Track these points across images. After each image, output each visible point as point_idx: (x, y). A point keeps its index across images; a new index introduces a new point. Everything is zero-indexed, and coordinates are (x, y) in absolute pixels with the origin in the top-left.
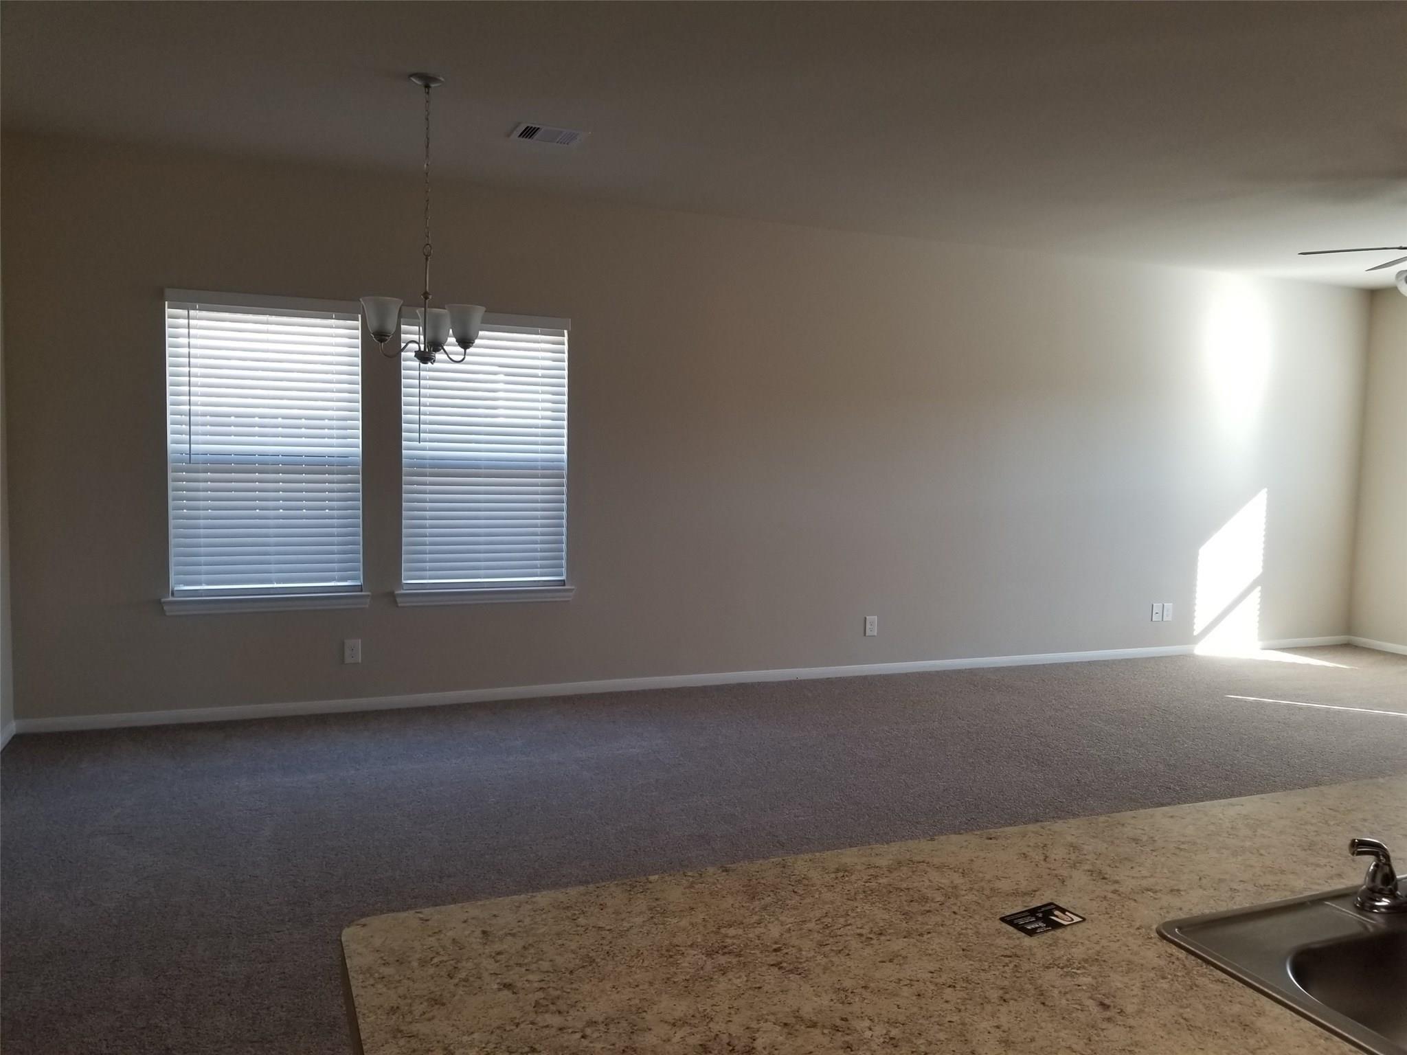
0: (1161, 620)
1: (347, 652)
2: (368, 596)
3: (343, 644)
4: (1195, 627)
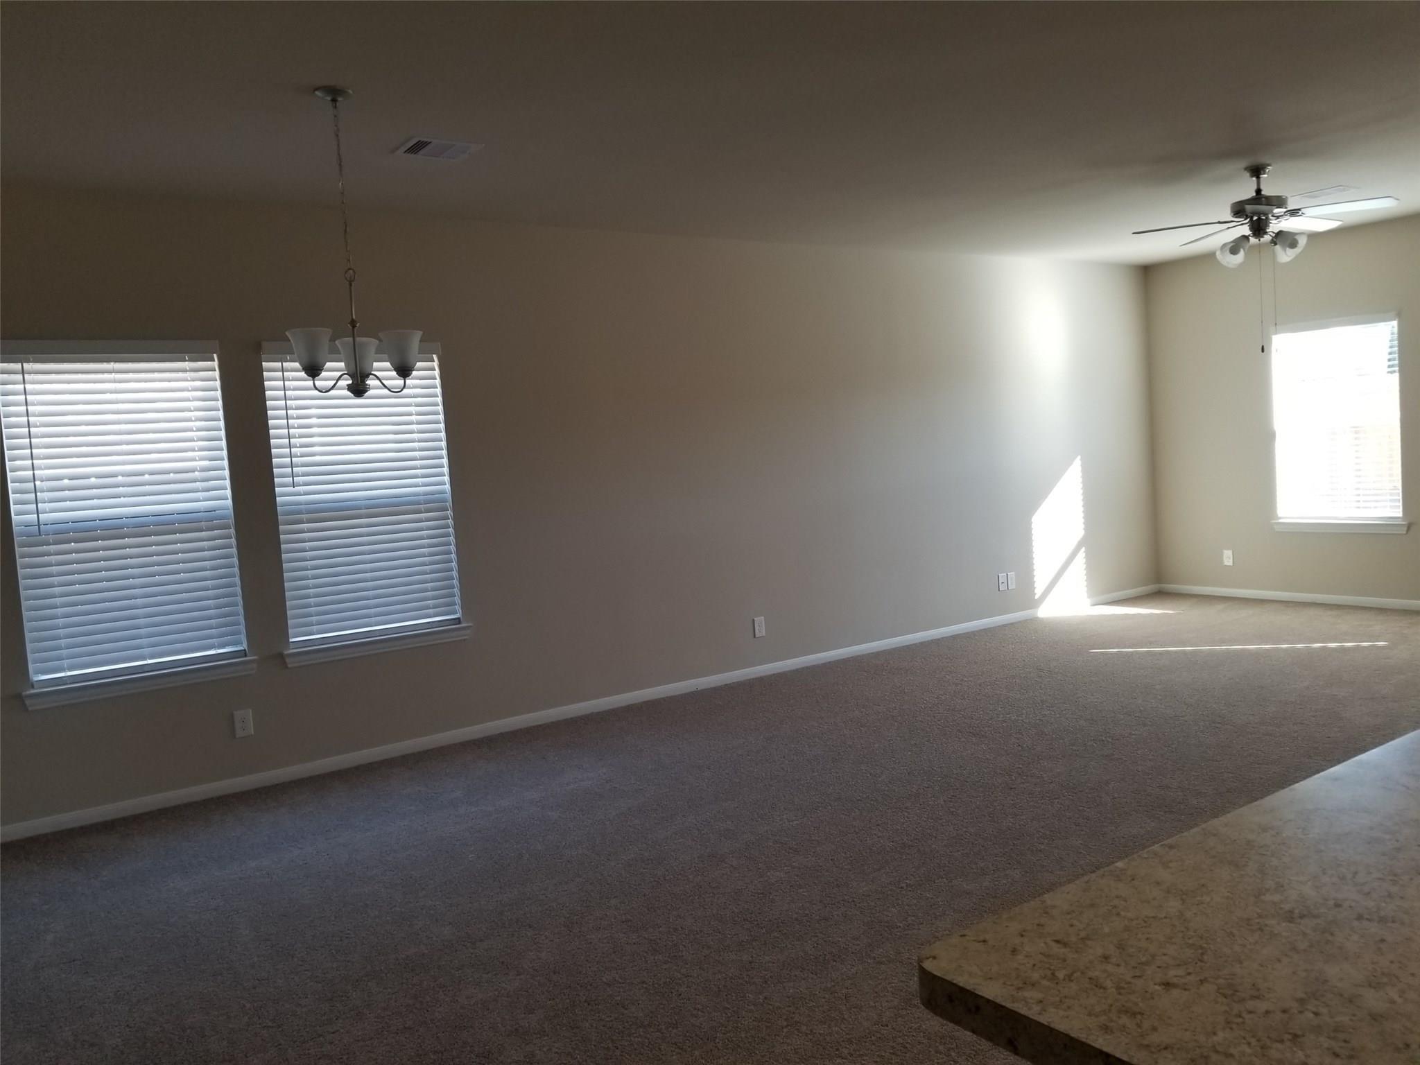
0: (1006, 588)
1: (238, 725)
2: (254, 660)
3: (232, 716)
4: (1036, 591)
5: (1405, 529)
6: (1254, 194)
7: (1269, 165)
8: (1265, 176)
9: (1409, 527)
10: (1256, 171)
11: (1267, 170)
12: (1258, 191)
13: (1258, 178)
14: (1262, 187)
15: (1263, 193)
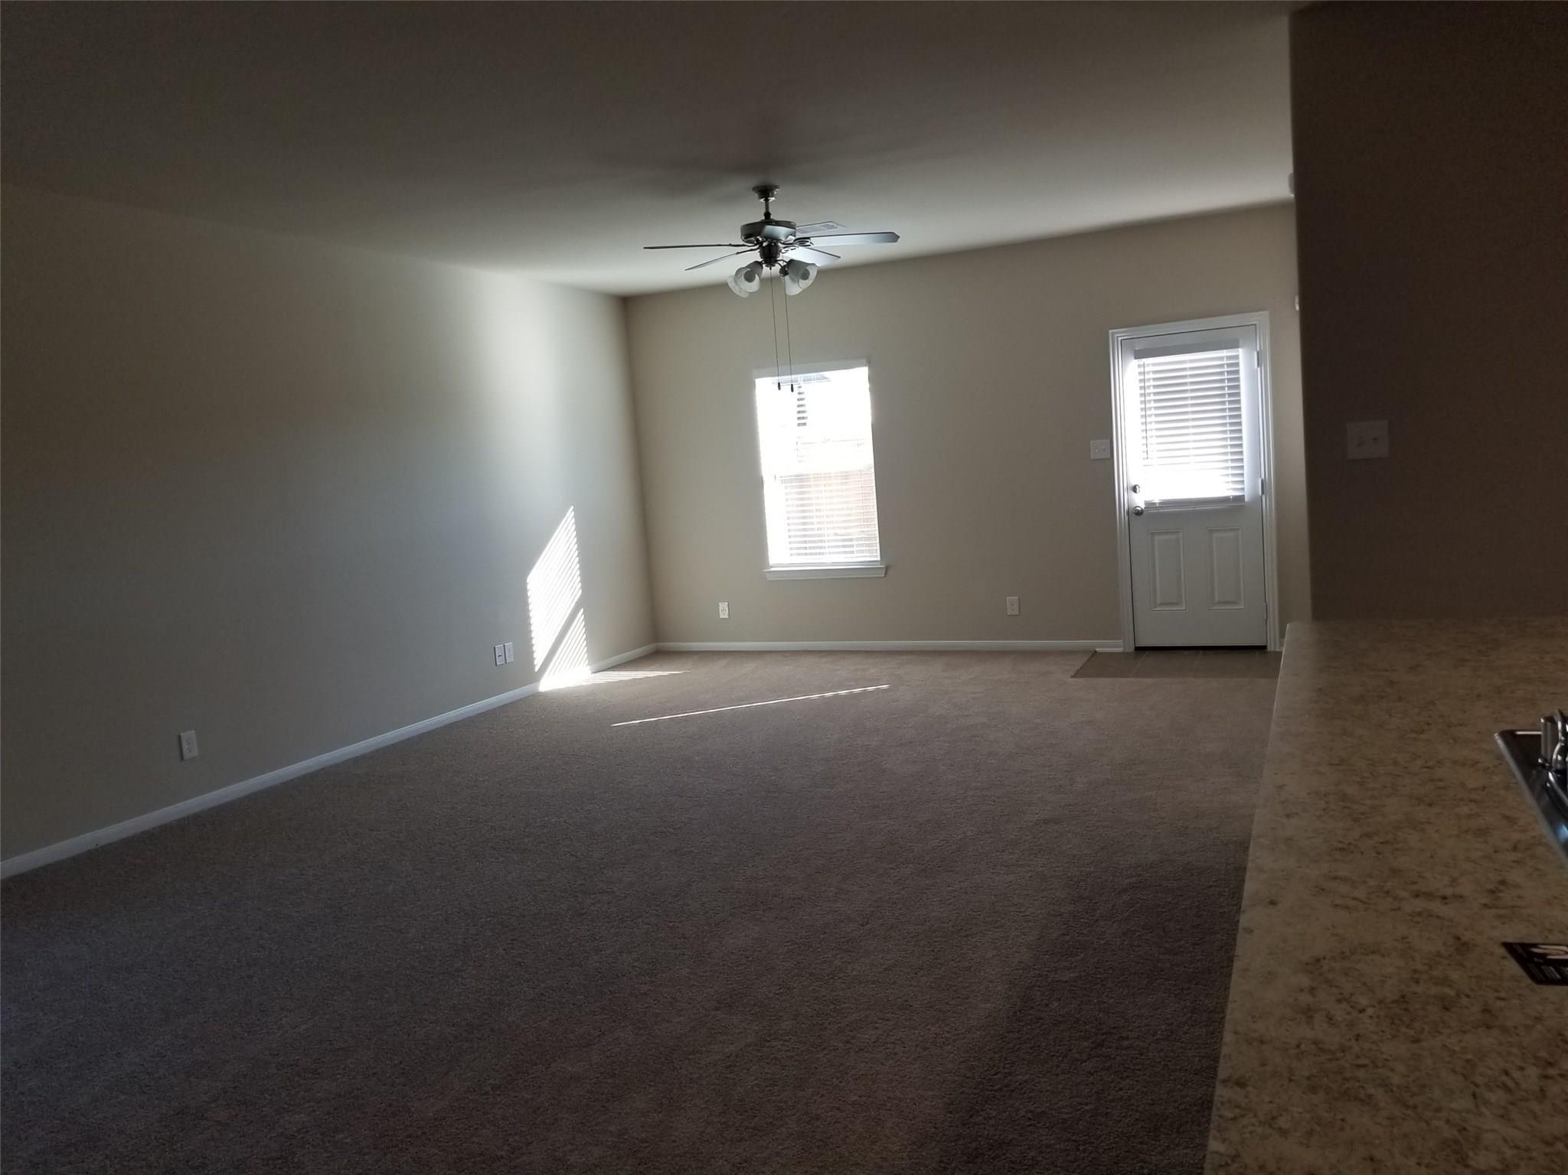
0: (504, 663)
4: (536, 662)
5: (884, 572)
6: (763, 218)
7: (777, 187)
8: (773, 199)
9: (887, 569)
10: (765, 192)
11: (775, 193)
12: (767, 215)
13: (767, 200)
14: (770, 211)
15: (771, 217)
